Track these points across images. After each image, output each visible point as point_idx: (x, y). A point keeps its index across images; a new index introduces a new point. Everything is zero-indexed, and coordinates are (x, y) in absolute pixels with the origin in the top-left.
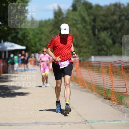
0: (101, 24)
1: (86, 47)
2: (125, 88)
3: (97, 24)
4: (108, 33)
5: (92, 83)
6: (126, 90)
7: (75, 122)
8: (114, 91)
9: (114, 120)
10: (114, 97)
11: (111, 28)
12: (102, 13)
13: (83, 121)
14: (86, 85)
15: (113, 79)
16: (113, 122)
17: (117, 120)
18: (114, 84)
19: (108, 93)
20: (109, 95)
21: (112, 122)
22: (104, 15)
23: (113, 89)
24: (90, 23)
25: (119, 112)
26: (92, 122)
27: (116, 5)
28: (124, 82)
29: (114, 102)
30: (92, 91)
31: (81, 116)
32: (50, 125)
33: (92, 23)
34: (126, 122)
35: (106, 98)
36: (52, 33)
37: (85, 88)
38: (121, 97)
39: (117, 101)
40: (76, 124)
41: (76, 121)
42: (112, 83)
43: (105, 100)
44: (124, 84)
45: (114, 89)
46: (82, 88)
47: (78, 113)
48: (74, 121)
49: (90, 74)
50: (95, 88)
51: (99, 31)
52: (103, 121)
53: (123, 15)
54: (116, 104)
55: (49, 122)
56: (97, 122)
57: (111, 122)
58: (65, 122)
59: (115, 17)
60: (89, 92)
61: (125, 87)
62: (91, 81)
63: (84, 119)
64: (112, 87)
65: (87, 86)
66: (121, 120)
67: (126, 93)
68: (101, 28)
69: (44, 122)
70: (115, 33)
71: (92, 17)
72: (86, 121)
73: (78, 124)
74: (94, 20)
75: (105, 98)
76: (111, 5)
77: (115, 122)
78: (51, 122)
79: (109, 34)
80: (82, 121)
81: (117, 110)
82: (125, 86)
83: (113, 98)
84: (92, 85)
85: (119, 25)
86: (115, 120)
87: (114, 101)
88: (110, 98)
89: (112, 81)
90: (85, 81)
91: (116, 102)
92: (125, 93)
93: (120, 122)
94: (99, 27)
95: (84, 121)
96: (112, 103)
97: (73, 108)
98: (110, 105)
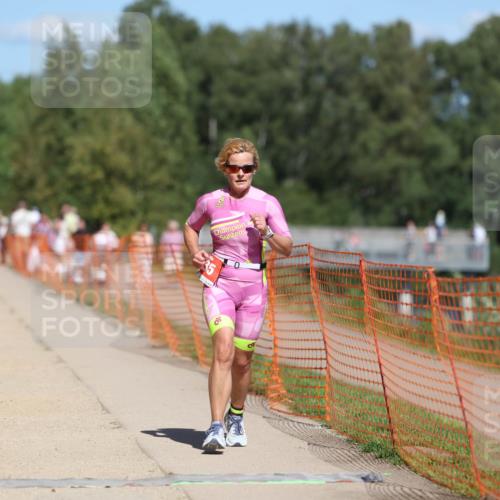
0: (230, 100)
1: (170, 188)
2: (324, 352)
3: (213, 101)
4: (256, 135)
5: (196, 328)
6: (326, 359)
7: (126, 479)
8: (279, 360)
9: (276, 474)
10: (278, 386)
11: (272, 118)
12: (235, 57)
13: (158, 473)
14: (169, 335)
15: (277, 317)
16: (272, 480)
17: (288, 475)
18: (279, 335)
19: (257, 371)
20: (261, 378)
21: (270, 483)
22: (240, 68)
23: (275, 355)
24: (189, 95)
25: (297, 442)
26: (193, 478)
27: (290, 29)
28: (316, 326)
29: (277, 406)
30: (196, 358)
31: (149, 457)
32: (30, 489)
33: (197, 98)
34: (323, 482)
36: (41, 129)
37: (165, 346)
38: (303, 387)
39: (292, 399)
40: (131, 485)
41: (132, 476)
42: (274, 329)
44: (319, 336)
45: (280, 352)
46: (154, 347)
47: (138, 444)
48: (124, 477)
49: (189, 295)
50: (204, 348)
51: (222, 127)
52: (235, 475)
53: (320, 70)
54: (287, 413)
55: (24, 477)
56: (211, 480)
57: (265, 481)
58: (89, 479)
59: (290, 76)
60: (181, 364)
61: (323, 347)
62: (190, 322)
63: (161, 469)
64: (271, 345)
65: (172, 341)
66: (305, 474)
67: (324, 372)
68: (231, 115)
69: (7, 476)
70: (282, 140)
71: (197, 75)
72: (171, 474)
73: (141, 485)
74: (205, 86)
76: (269, 29)
77: (280, 480)
78: (32, 477)
79: (262, 141)
80: (154, 475)
81: (291, 435)
82: (322, 342)
83: (275, 390)
84: (194, 335)
85: (300, 108)
86: (283, 475)
87: (279, 398)
88: (264, 390)
89: (273, 321)
90: (169, 322)
91: (285, 403)
92: (318, 371)
93: (301, 482)
94: (223, 114)
95: (163, 475)
96: (268, 407)
97: (118, 425)
98: (264, 417)
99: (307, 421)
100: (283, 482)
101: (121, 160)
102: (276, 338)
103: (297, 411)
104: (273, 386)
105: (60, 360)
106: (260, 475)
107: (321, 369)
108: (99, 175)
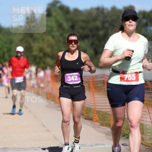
0: (81, 31)
8: (96, 109)
9: (96, 144)
10: (96, 117)
11: (93, 36)
12: (81, 18)
15: (96, 96)
16: (95, 146)
17: (99, 144)
18: (96, 102)
19: (89, 113)
20: (91, 115)
22: (84, 21)
23: (95, 108)
25: (102, 134)
27: (98, 9)
29: (96, 123)
31: (58, 140)
34: (110, 146)
35: (87, 118)
38: (104, 117)
39: (101, 121)
42: (94, 100)
43: (85, 120)
45: (96, 107)
47: (54, 137)
48: (50, 146)
52: (83, 145)
53: (107, 21)
54: (99, 125)
55: (19, 147)
57: (92, 146)
59: (98, 23)
61: (109, 105)
63: (61, 144)
64: (94, 105)
66: (104, 144)
69: (14, 147)
70: (97, 42)
71: (70, 24)
74: (73, 27)
75: (85, 119)
76: (92, 9)
78: (22, 147)
81: (100, 132)
83: (95, 119)
87: (97, 121)
88: (92, 119)
89: (94, 98)
91: (99, 123)
93: (103, 146)
96: (94, 124)
97: (48, 131)
98: (92, 127)
99: (105, 128)
100: (98, 146)
101: (48, 50)
102: (95, 103)
103: (102, 125)
104: (95, 117)
105: (30, 112)
106: (91, 144)
107: (109, 112)
108: (41, 55)
